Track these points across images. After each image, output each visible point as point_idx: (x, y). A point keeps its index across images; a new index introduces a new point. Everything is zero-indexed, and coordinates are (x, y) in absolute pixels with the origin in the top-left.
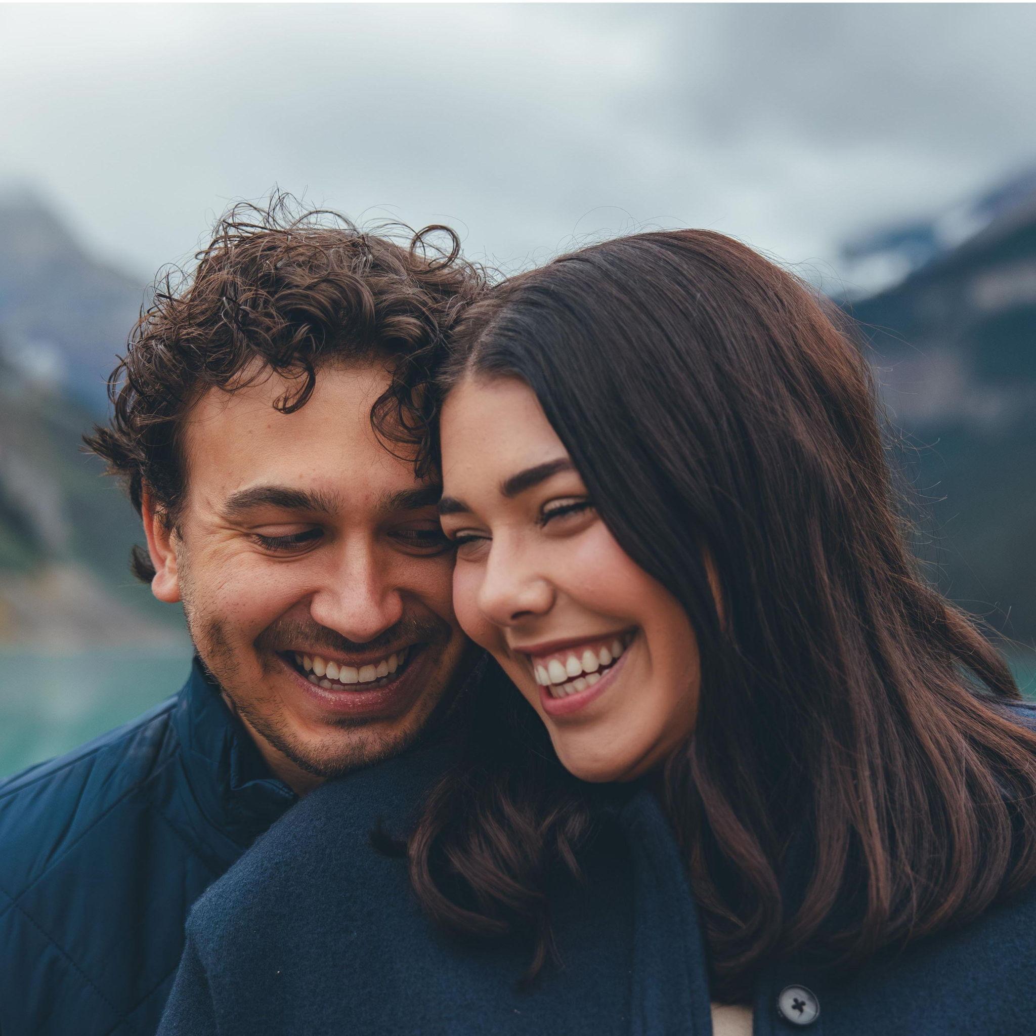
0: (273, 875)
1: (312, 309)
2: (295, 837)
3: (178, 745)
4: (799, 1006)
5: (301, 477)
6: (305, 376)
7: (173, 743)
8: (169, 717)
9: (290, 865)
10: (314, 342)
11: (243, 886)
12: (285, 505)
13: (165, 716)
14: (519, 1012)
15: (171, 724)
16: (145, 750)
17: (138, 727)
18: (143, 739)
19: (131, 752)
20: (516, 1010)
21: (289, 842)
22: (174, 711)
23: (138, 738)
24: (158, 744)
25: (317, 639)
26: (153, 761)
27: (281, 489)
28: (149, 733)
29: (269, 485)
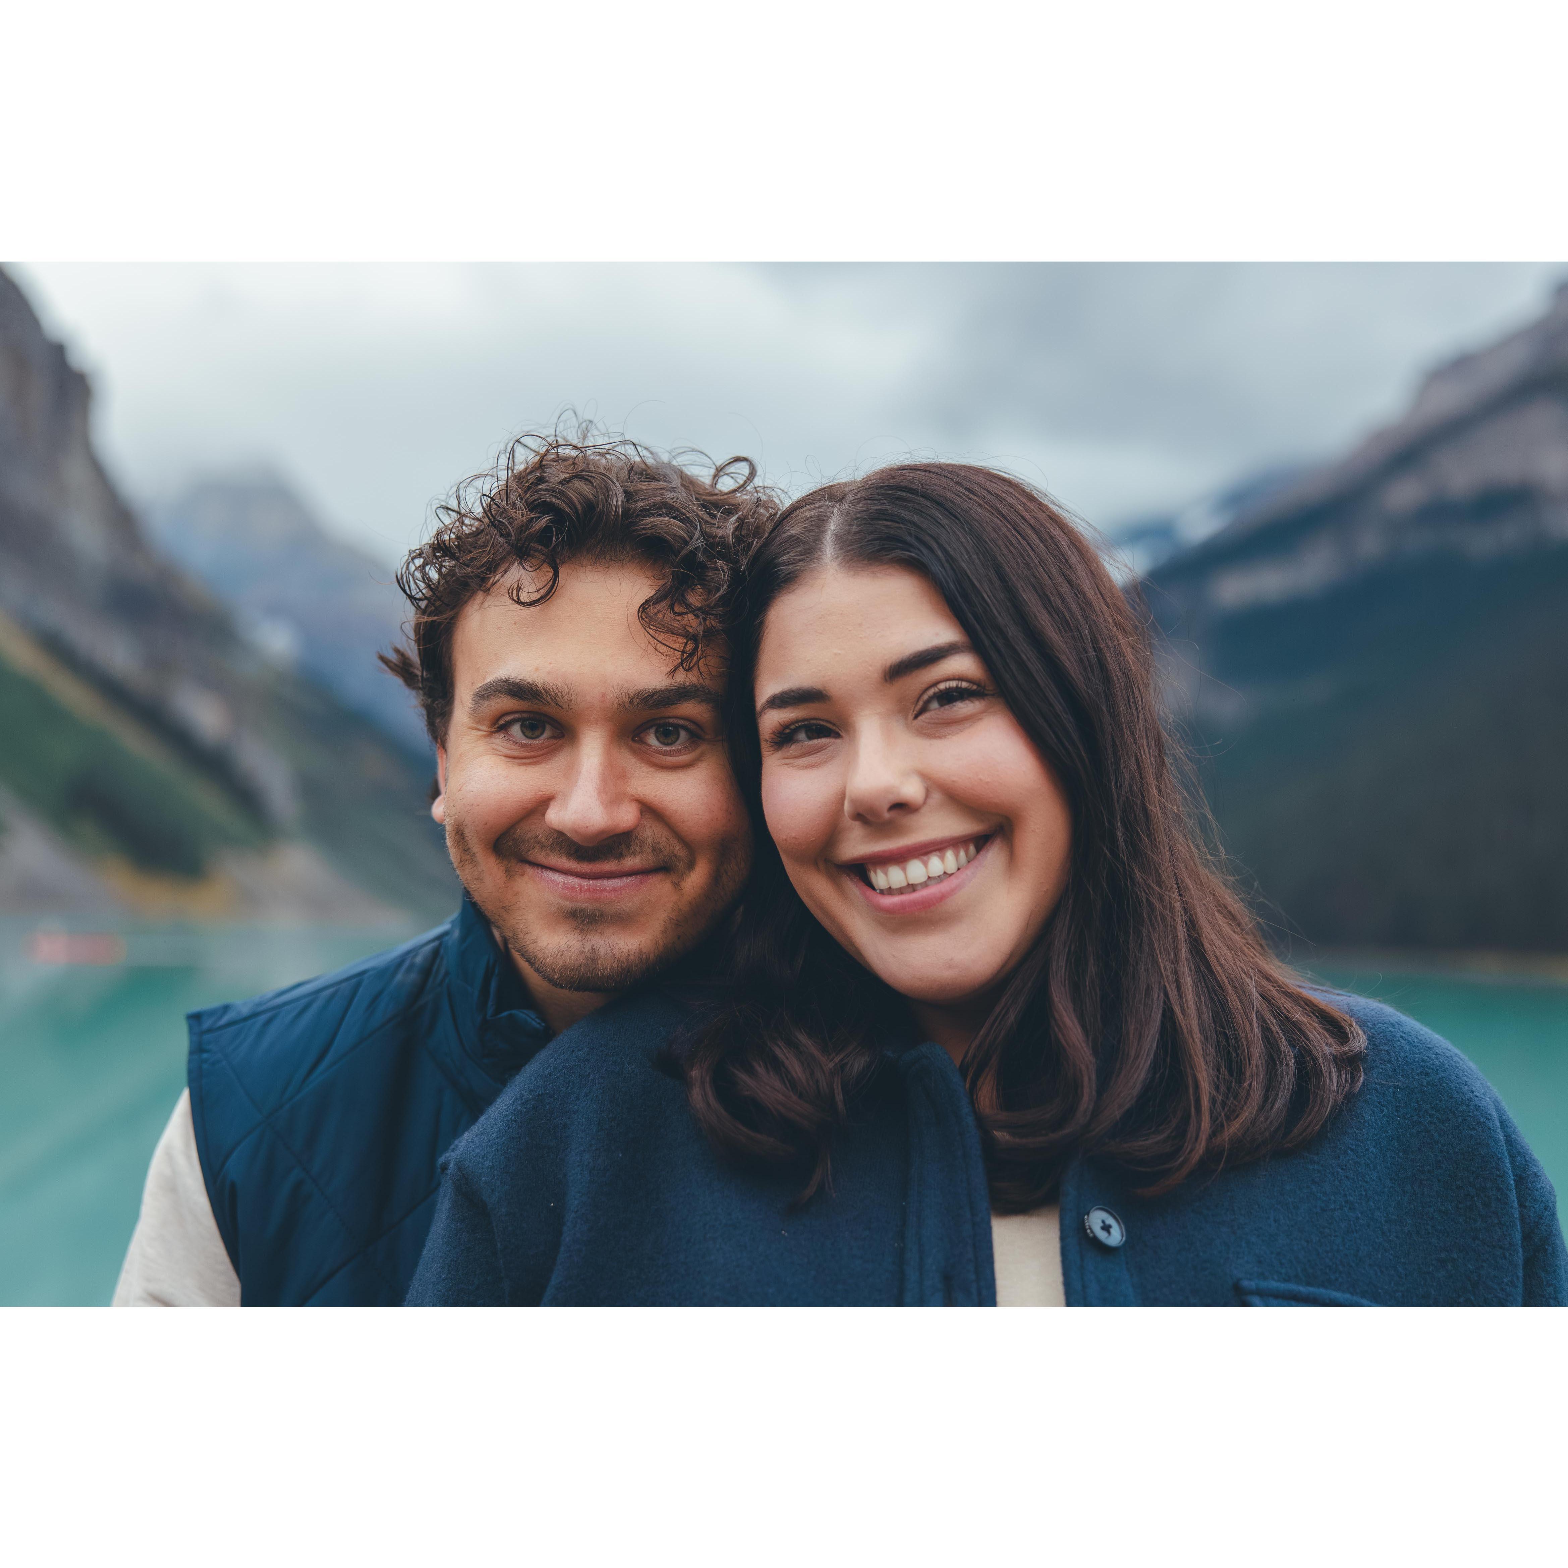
0: (537, 1107)
1: (559, 502)
2: (556, 1068)
3: (447, 974)
4: (1106, 1228)
5: (537, 669)
6: (550, 573)
7: (442, 971)
8: (440, 945)
9: (554, 1096)
10: (554, 533)
11: (504, 1118)
12: (519, 697)
13: (436, 944)
14: (786, 1234)
15: (442, 951)
16: (413, 976)
17: (408, 953)
18: (412, 966)
19: (399, 977)
20: (783, 1232)
21: (550, 1074)
22: (446, 938)
23: (407, 963)
24: (427, 971)
25: (552, 848)
26: (420, 989)
27: (517, 681)
28: (419, 960)
29: (507, 676)
